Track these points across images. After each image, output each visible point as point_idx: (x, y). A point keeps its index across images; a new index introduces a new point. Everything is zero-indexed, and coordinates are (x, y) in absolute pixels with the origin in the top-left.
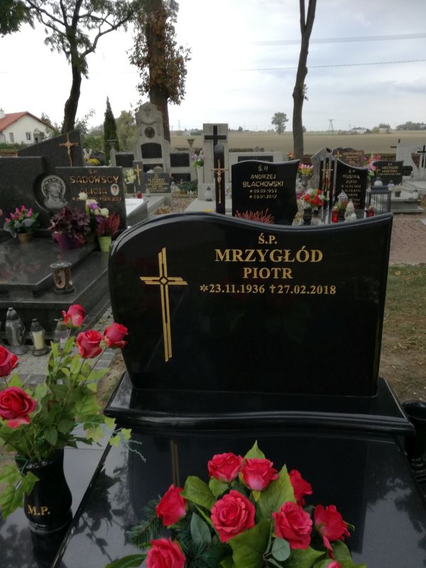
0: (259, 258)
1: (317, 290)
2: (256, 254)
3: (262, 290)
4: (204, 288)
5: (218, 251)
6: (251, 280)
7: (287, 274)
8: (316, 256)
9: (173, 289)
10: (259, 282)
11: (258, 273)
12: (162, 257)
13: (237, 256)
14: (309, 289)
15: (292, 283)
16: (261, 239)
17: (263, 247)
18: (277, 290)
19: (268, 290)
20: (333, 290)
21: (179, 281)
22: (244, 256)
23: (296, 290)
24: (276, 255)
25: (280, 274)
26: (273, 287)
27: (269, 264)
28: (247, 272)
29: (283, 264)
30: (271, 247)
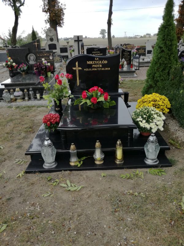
0: (95, 63)
1: (107, 69)
2: (95, 62)
3: (96, 69)
4: (85, 70)
5: (88, 62)
6: (94, 68)
7: (101, 66)
8: (106, 62)
9: (79, 70)
10: (95, 68)
11: (95, 66)
12: (77, 63)
13: (91, 63)
14: (105, 69)
15: (102, 68)
16: (96, 59)
17: (96, 61)
18: (99, 69)
19: (97, 69)
20: (109, 69)
21: (80, 68)
22: (92, 63)
23: (103, 69)
24: (99, 62)
25: (99, 66)
26: (98, 69)
27: (97, 64)
28: (93, 66)
29: (100, 64)
30: (98, 60)
